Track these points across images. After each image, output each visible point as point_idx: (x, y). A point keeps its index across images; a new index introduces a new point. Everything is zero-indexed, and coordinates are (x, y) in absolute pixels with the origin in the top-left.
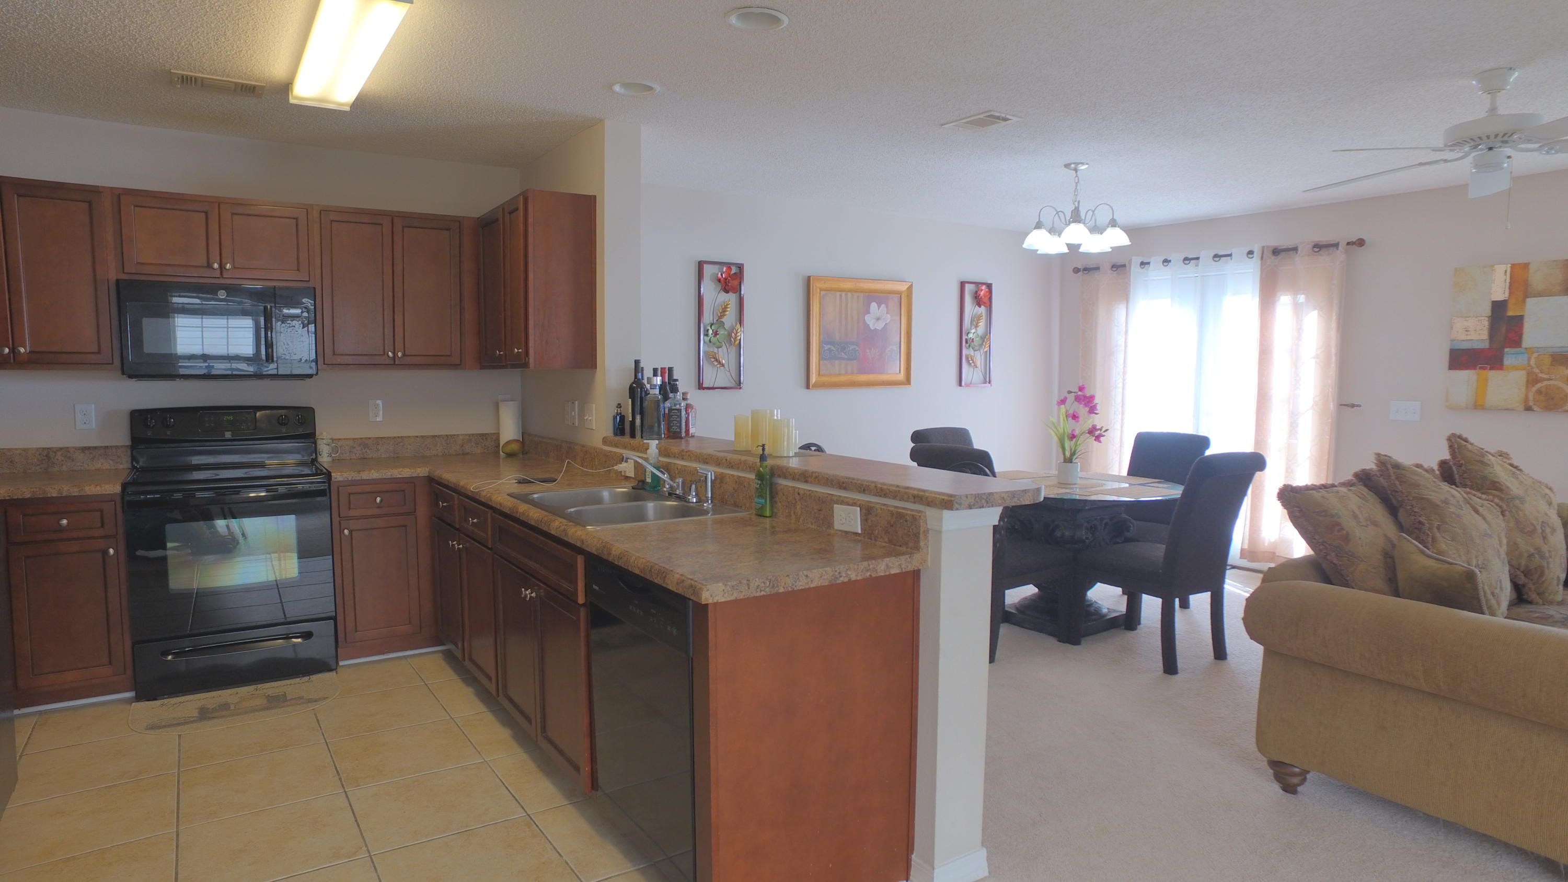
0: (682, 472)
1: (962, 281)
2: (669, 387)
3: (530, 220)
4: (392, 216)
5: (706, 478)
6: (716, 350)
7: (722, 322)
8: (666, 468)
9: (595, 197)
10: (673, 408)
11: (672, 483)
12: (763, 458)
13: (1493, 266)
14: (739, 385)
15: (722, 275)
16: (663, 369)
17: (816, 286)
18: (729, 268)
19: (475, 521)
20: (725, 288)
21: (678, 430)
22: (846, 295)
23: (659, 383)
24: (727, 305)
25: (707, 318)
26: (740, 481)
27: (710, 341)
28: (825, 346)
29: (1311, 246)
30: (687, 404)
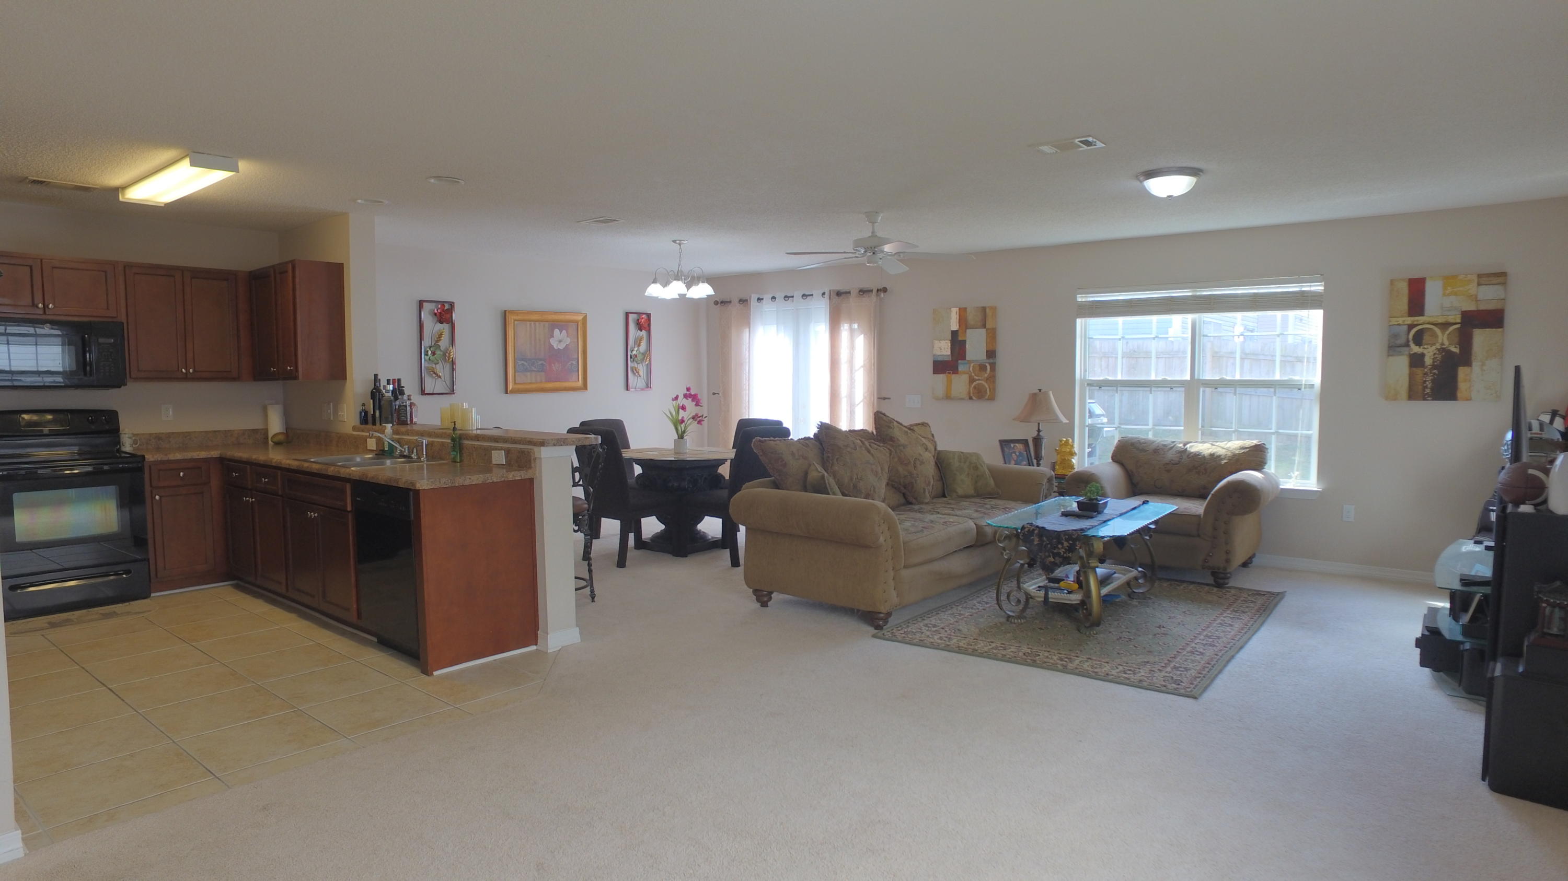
0: (408, 442)
1: (627, 311)
2: (399, 391)
3: (297, 280)
4: (182, 270)
5: (422, 443)
6: (434, 366)
7: (439, 345)
8: (398, 441)
9: (343, 264)
10: (402, 405)
11: (401, 449)
12: (454, 429)
13: (950, 309)
14: (452, 392)
15: (437, 310)
16: (394, 380)
17: (511, 318)
18: (443, 306)
19: (266, 480)
20: (440, 320)
21: (405, 419)
22: (535, 324)
23: (391, 389)
24: (443, 332)
25: (427, 342)
26: (443, 444)
27: (429, 359)
28: (519, 361)
29: (858, 291)
30: (411, 403)
